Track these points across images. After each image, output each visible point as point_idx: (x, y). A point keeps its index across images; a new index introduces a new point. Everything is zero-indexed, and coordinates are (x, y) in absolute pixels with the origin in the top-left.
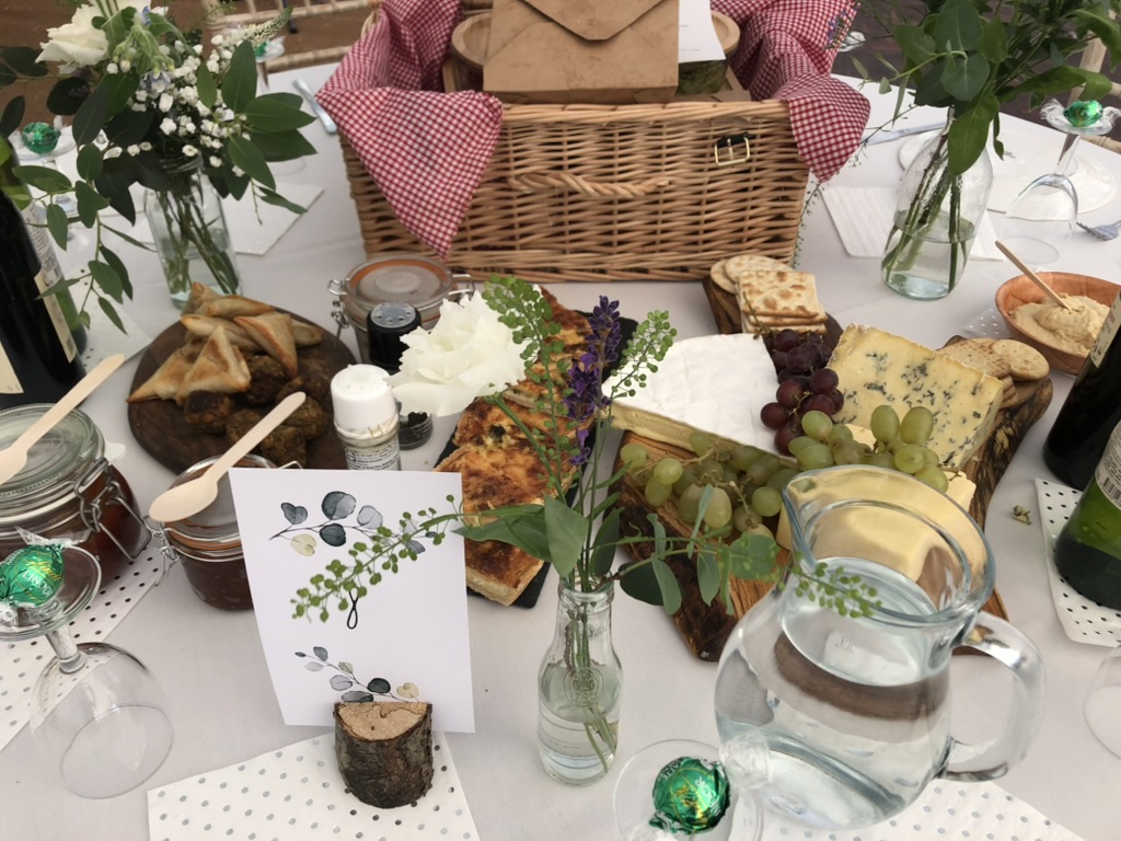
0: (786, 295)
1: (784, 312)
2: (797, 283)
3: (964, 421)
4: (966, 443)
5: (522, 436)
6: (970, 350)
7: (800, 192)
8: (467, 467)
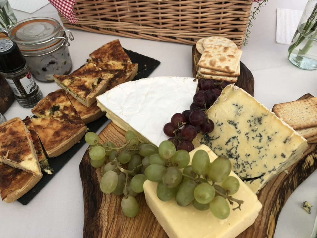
0: (222, 60)
1: (218, 68)
2: (232, 54)
3: (275, 157)
4: (273, 170)
5: (67, 112)
6: (309, 105)
7: (248, 7)
8: (11, 129)
